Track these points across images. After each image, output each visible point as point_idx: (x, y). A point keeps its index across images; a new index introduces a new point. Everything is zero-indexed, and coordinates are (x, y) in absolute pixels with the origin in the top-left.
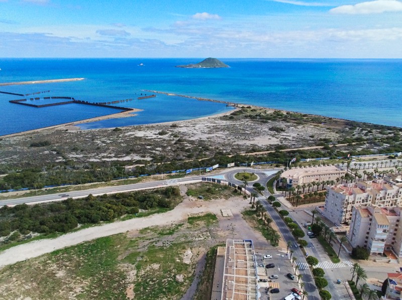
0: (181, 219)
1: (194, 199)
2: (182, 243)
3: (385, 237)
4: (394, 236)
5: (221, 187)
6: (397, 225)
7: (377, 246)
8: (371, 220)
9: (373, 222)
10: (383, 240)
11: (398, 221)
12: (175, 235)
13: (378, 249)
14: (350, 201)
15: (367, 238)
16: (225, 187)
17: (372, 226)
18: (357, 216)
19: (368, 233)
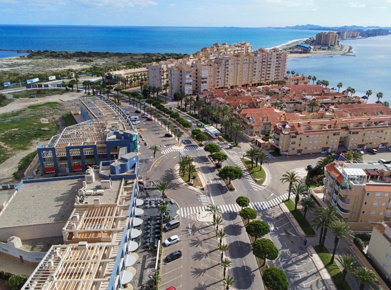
0: (20, 108)
1: (27, 99)
2: (33, 117)
3: (191, 81)
4: (196, 83)
5: (50, 90)
6: (197, 74)
7: (188, 90)
8: (181, 72)
9: (183, 72)
10: (190, 84)
11: (197, 70)
12: (21, 116)
13: (189, 91)
14: (165, 70)
15: (181, 87)
16: (55, 90)
17: (183, 76)
18: (172, 73)
19: (181, 83)
